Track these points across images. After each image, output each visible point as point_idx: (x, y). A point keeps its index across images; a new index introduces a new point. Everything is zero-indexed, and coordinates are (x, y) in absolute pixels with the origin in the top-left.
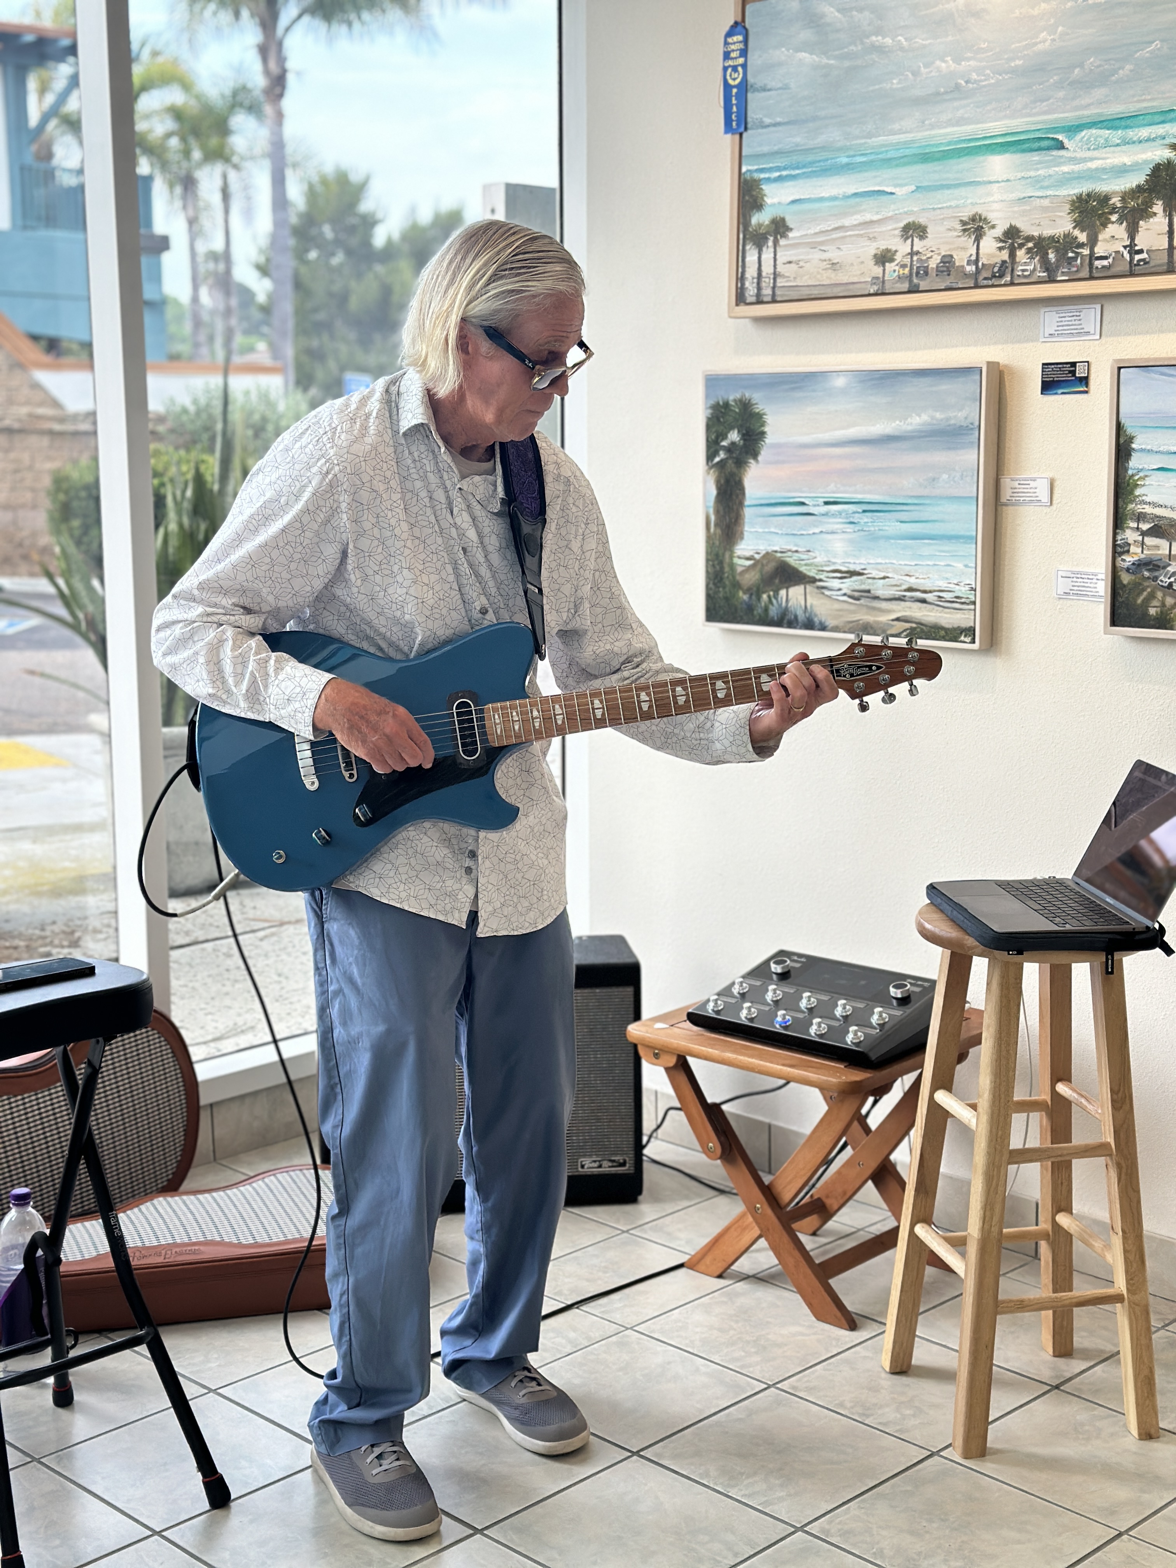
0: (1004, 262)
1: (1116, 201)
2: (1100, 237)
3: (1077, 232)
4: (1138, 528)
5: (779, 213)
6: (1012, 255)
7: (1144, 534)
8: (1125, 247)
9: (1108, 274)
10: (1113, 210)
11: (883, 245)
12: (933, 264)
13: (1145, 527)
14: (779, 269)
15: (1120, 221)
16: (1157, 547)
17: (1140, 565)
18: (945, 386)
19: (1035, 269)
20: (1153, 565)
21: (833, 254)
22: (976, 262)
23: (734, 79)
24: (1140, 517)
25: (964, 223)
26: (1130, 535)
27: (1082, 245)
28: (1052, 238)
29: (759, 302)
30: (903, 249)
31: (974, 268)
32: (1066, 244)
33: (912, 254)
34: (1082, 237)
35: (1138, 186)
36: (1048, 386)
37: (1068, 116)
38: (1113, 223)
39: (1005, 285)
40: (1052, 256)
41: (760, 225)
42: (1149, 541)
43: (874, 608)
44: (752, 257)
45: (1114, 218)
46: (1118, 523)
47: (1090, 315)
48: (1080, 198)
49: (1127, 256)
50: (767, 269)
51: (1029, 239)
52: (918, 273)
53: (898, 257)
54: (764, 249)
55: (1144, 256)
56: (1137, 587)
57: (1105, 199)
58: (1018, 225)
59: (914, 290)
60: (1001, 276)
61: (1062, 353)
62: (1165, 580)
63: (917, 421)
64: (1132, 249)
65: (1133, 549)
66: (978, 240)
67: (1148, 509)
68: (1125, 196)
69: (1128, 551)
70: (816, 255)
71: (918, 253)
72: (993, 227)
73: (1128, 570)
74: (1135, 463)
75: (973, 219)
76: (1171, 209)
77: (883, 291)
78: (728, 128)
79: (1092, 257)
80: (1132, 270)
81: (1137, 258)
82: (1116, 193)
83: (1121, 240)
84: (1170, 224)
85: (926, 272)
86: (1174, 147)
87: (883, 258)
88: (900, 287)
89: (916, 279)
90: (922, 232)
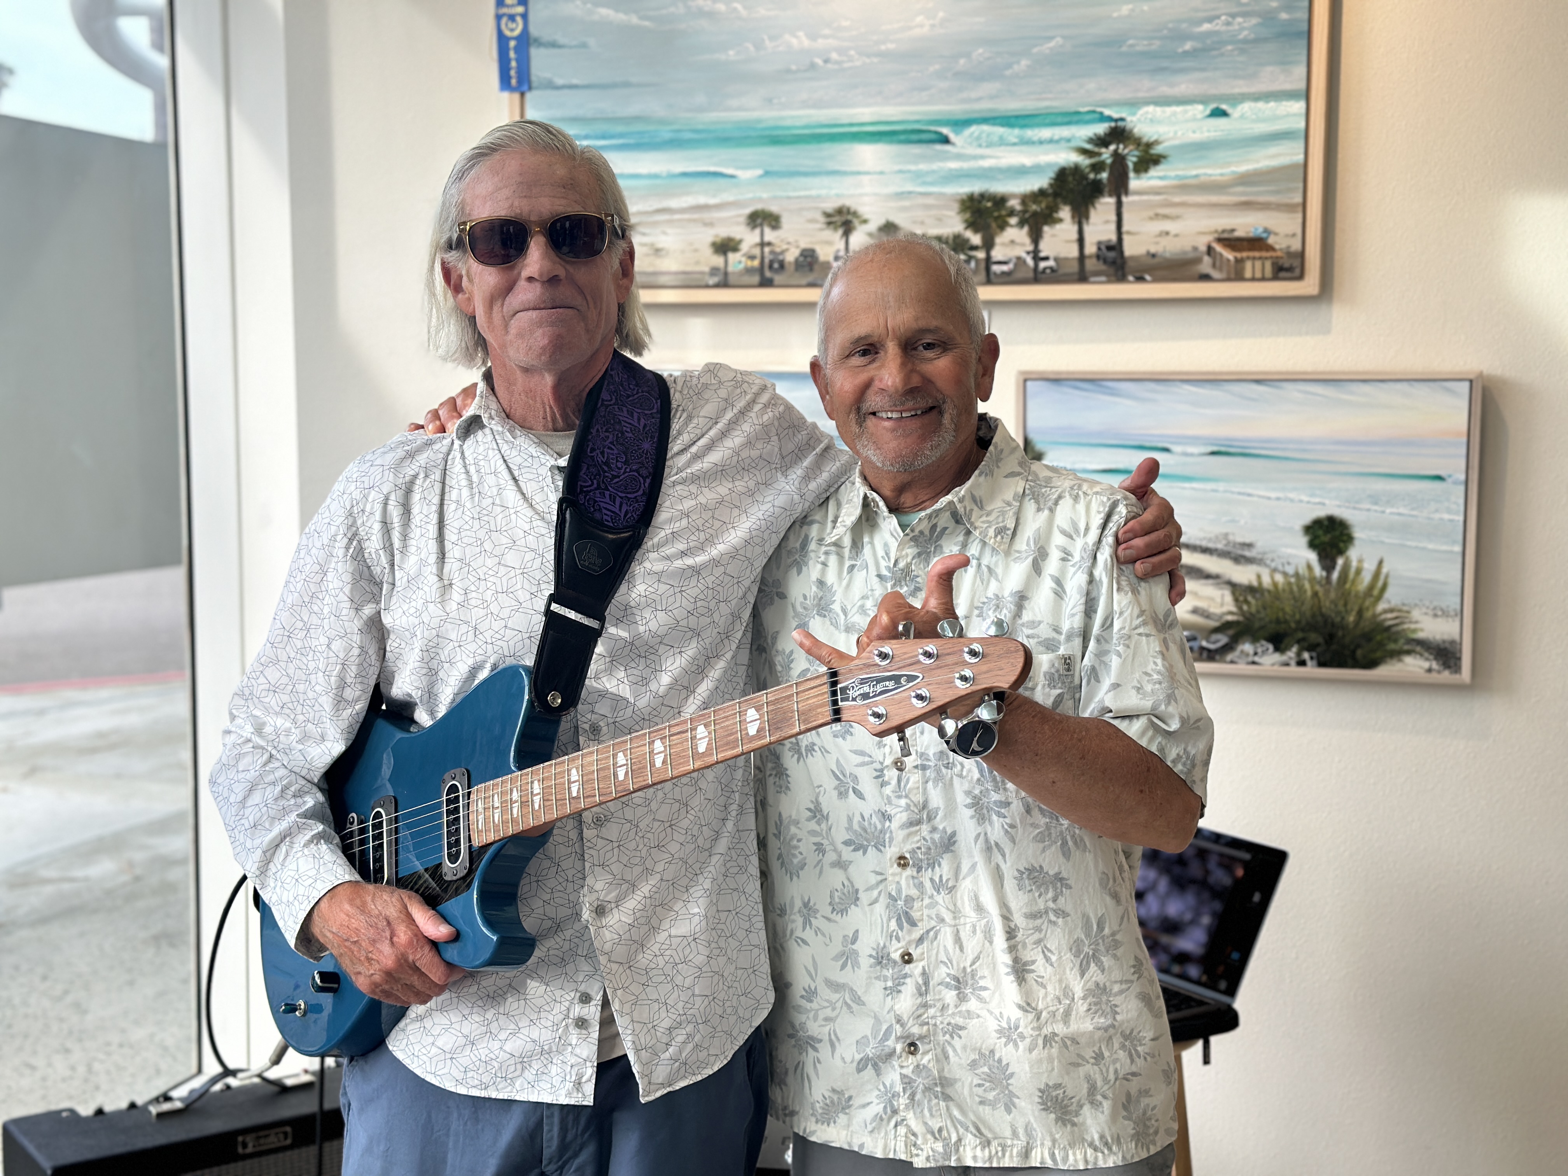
1: (1014, 203)
2: (998, 240)
3: (968, 234)
8: (1028, 253)
9: (1007, 279)
10: (1012, 213)
11: (723, 232)
12: (791, 257)
15: (1021, 224)
23: (512, 30)
25: (827, 215)
27: (975, 248)
30: (750, 239)
33: (762, 244)
35: (1041, 190)
38: (1012, 226)
45: (1013, 221)
48: (971, 197)
49: (1030, 262)
52: (771, 267)
53: (745, 247)
55: (1051, 263)
57: (1000, 201)
58: (896, 221)
59: (766, 283)
64: (1036, 255)
66: (846, 234)
68: (1026, 199)
71: (769, 244)
72: (865, 221)
75: (840, 211)
76: (1081, 216)
77: (724, 284)
78: (505, 82)
79: (988, 261)
80: (1038, 277)
81: (1042, 265)
82: (1013, 196)
83: (1023, 245)
84: (1081, 232)
85: (782, 265)
86: (1084, 152)
87: (725, 247)
88: (747, 279)
89: (769, 271)
90: (774, 221)
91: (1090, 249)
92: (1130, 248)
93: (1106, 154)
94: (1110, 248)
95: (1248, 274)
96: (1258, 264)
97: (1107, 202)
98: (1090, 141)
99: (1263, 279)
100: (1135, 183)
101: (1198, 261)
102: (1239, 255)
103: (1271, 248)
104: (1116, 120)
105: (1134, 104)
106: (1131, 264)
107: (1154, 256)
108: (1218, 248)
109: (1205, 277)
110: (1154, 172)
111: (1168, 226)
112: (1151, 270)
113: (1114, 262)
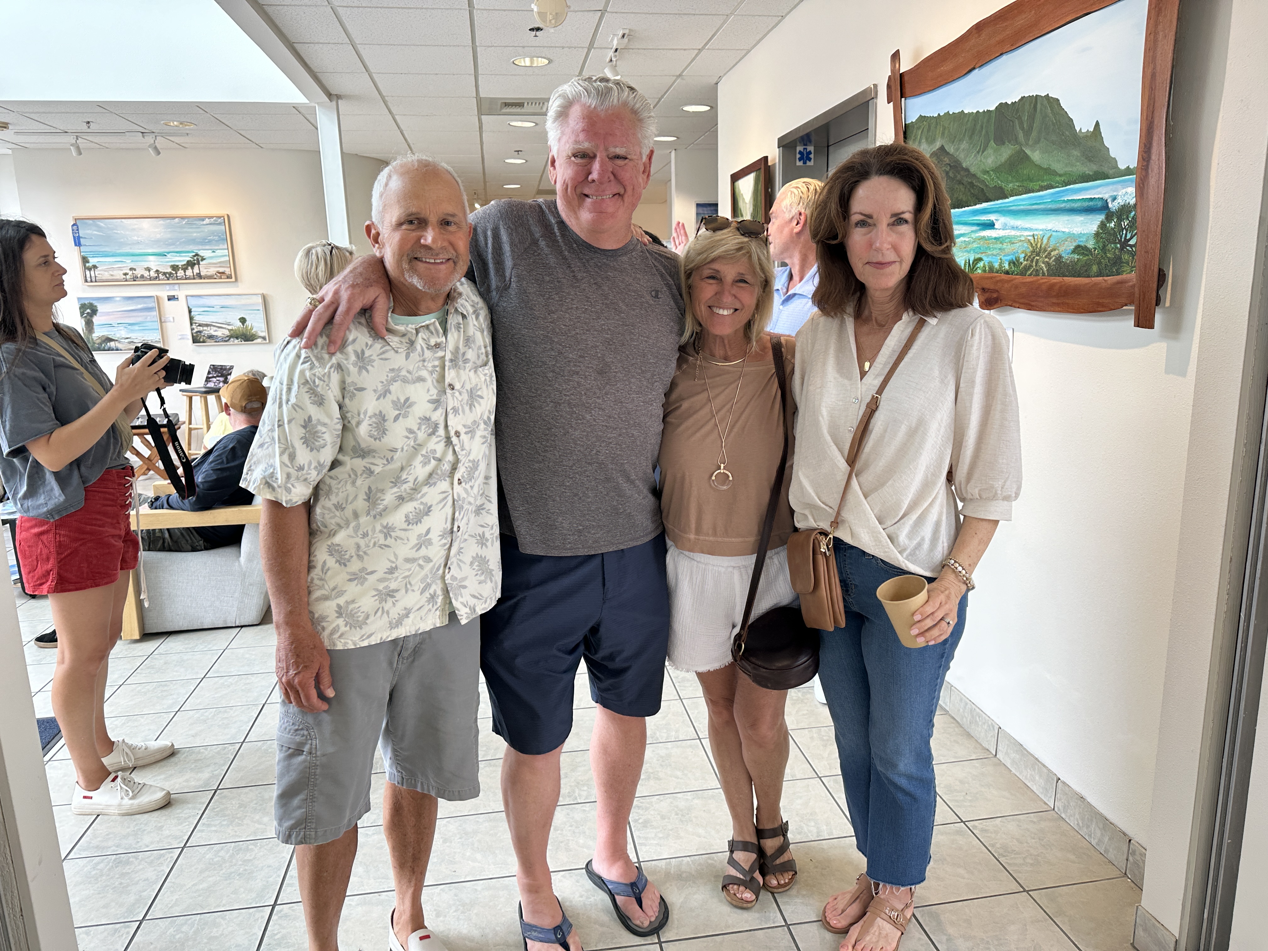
0: (156, 276)
1: (180, 266)
2: (178, 273)
3: (172, 271)
5: (94, 264)
6: (158, 275)
9: (181, 279)
10: (180, 268)
11: (125, 272)
12: (139, 276)
15: (182, 270)
17: (197, 332)
18: (146, 300)
19: (164, 278)
20: (200, 332)
21: (112, 273)
22: (150, 276)
23: (76, 235)
26: (194, 326)
27: (174, 274)
28: (167, 272)
29: (91, 281)
32: (170, 274)
33: (133, 274)
34: (174, 272)
35: (185, 264)
36: (169, 300)
37: (167, 250)
38: (180, 270)
39: (157, 280)
40: (167, 276)
41: (89, 266)
44: (88, 272)
46: (191, 324)
47: (176, 287)
50: (93, 275)
51: (161, 272)
54: (91, 271)
55: (188, 276)
56: (197, 336)
57: (178, 266)
59: (135, 281)
61: (172, 293)
63: (139, 306)
66: (149, 272)
68: (182, 266)
70: (106, 273)
74: (192, 313)
75: (147, 268)
76: (192, 268)
77: (126, 281)
78: (76, 245)
79: (177, 276)
80: (186, 279)
84: (193, 271)
86: (191, 258)
87: (126, 274)
88: (131, 280)
89: (135, 279)
90: (135, 270)
91: (195, 274)
92: (202, 274)
93: (195, 258)
94: (198, 274)
97: (197, 266)
100: (201, 263)
102: (221, 275)
105: (199, 250)
108: (217, 274)
113: (199, 276)
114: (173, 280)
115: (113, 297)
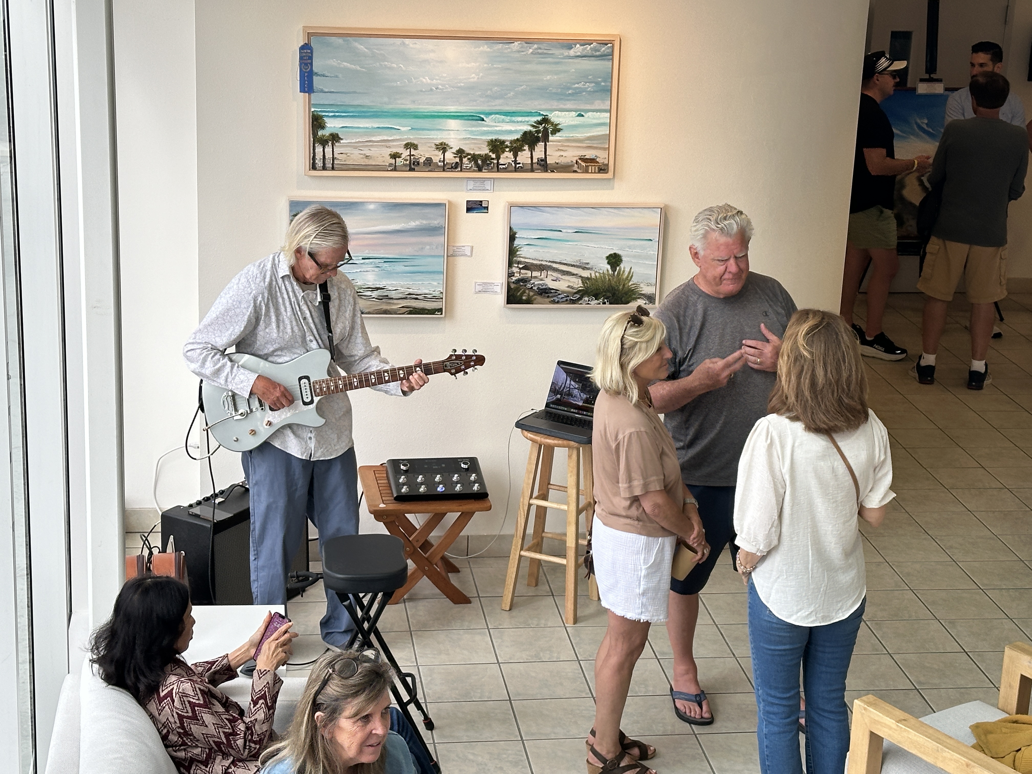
0: (457, 163)
1: (508, 143)
2: (501, 156)
3: (491, 154)
4: (518, 267)
6: (461, 160)
7: (520, 269)
8: (513, 161)
9: (505, 170)
10: (507, 147)
11: (395, 150)
12: (422, 160)
13: (521, 266)
14: (335, 156)
15: (510, 151)
16: (526, 274)
17: (518, 281)
19: (472, 166)
20: (524, 280)
21: (368, 153)
22: (444, 161)
23: (306, 69)
24: (519, 263)
25: (436, 145)
26: (515, 270)
27: (493, 159)
28: (479, 155)
29: (323, 170)
30: (405, 153)
31: (442, 164)
32: (486, 158)
33: (410, 155)
34: (494, 156)
35: (517, 139)
36: (469, 210)
37: (486, 108)
38: (507, 152)
39: (458, 171)
40: (480, 162)
41: (324, 136)
42: (522, 271)
43: (390, 303)
44: (319, 149)
45: (507, 150)
46: (510, 265)
48: (492, 141)
49: (513, 165)
50: (329, 155)
51: (468, 154)
52: (414, 164)
53: (403, 156)
54: (326, 146)
55: (521, 165)
56: (517, 289)
57: (503, 142)
58: (463, 148)
59: (412, 170)
60: (456, 168)
61: (476, 196)
62: (529, 286)
63: (413, 224)
64: (515, 161)
65: (516, 275)
66: (444, 153)
67: (522, 260)
68: (511, 142)
69: (514, 276)
70: (356, 152)
71: (413, 155)
72: (451, 148)
73: (513, 282)
75: (441, 144)
76: (532, 149)
77: (395, 170)
78: (302, 90)
79: (498, 164)
80: (516, 170)
81: (518, 166)
82: (508, 141)
83: (511, 158)
84: (532, 154)
85: (418, 163)
86: (533, 126)
87: (395, 156)
88: (404, 168)
89: (413, 165)
90: (415, 147)
91: (535, 161)
92: (549, 161)
93: (541, 128)
94: (542, 160)
95: (590, 171)
96: (593, 167)
97: (541, 144)
98: (535, 122)
99: (595, 173)
100: (551, 138)
101: (573, 166)
102: (587, 164)
103: (598, 162)
104: (545, 116)
106: (549, 166)
107: (557, 163)
108: (580, 161)
109: (575, 172)
110: (558, 134)
111: (562, 153)
112: (556, 169)
113: (543, 165)
114: (490, 171)
115: (362, 203)
